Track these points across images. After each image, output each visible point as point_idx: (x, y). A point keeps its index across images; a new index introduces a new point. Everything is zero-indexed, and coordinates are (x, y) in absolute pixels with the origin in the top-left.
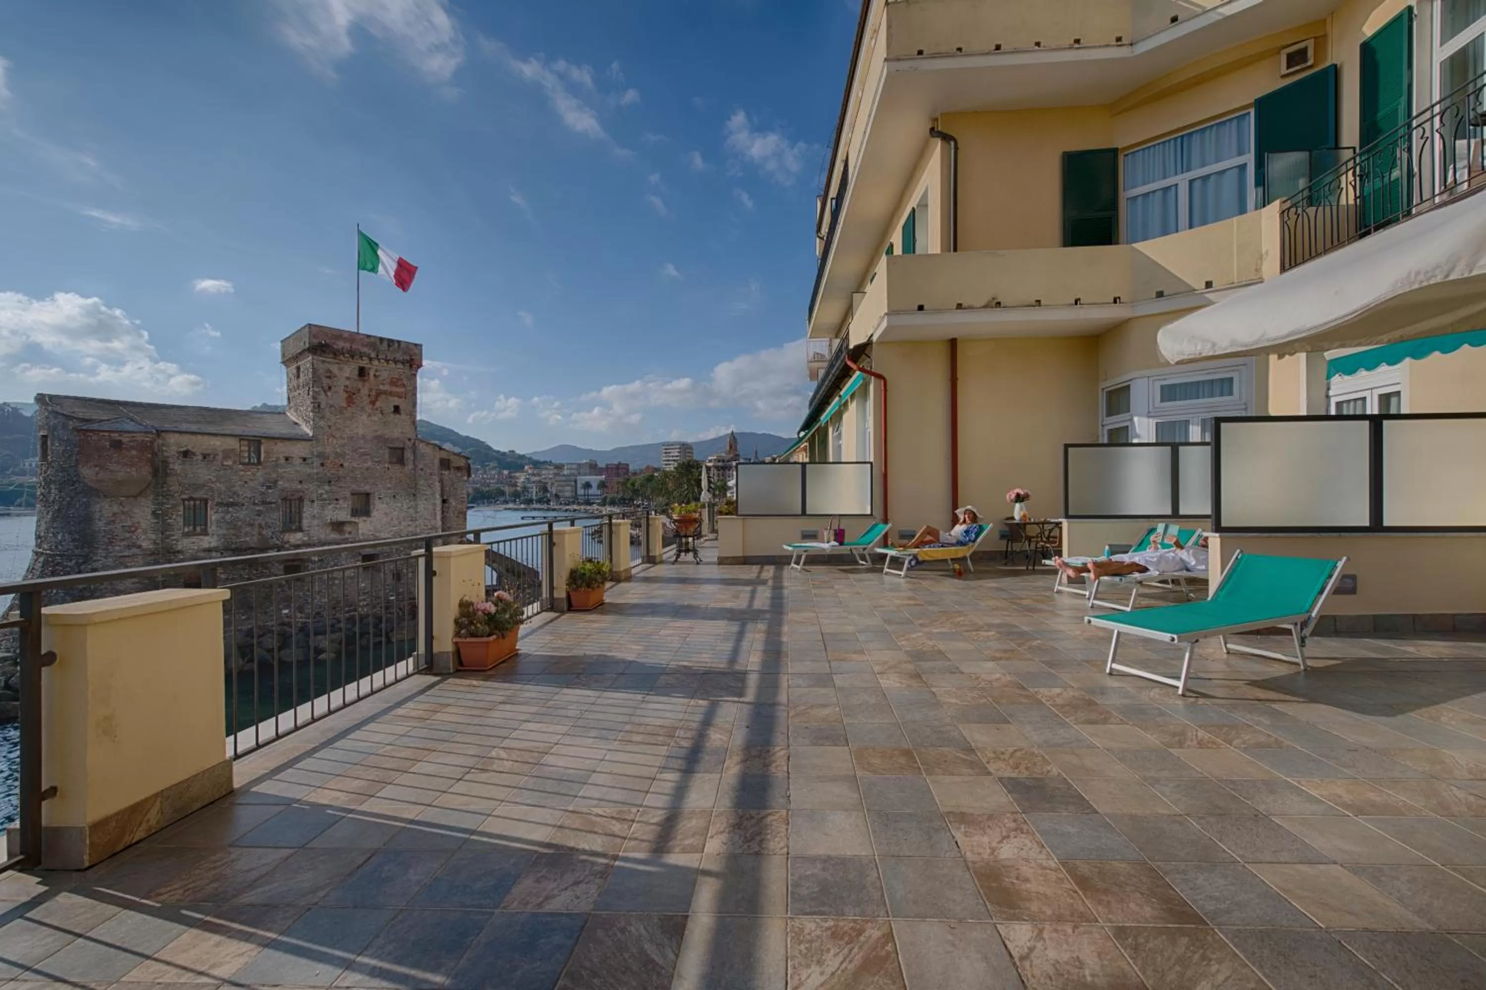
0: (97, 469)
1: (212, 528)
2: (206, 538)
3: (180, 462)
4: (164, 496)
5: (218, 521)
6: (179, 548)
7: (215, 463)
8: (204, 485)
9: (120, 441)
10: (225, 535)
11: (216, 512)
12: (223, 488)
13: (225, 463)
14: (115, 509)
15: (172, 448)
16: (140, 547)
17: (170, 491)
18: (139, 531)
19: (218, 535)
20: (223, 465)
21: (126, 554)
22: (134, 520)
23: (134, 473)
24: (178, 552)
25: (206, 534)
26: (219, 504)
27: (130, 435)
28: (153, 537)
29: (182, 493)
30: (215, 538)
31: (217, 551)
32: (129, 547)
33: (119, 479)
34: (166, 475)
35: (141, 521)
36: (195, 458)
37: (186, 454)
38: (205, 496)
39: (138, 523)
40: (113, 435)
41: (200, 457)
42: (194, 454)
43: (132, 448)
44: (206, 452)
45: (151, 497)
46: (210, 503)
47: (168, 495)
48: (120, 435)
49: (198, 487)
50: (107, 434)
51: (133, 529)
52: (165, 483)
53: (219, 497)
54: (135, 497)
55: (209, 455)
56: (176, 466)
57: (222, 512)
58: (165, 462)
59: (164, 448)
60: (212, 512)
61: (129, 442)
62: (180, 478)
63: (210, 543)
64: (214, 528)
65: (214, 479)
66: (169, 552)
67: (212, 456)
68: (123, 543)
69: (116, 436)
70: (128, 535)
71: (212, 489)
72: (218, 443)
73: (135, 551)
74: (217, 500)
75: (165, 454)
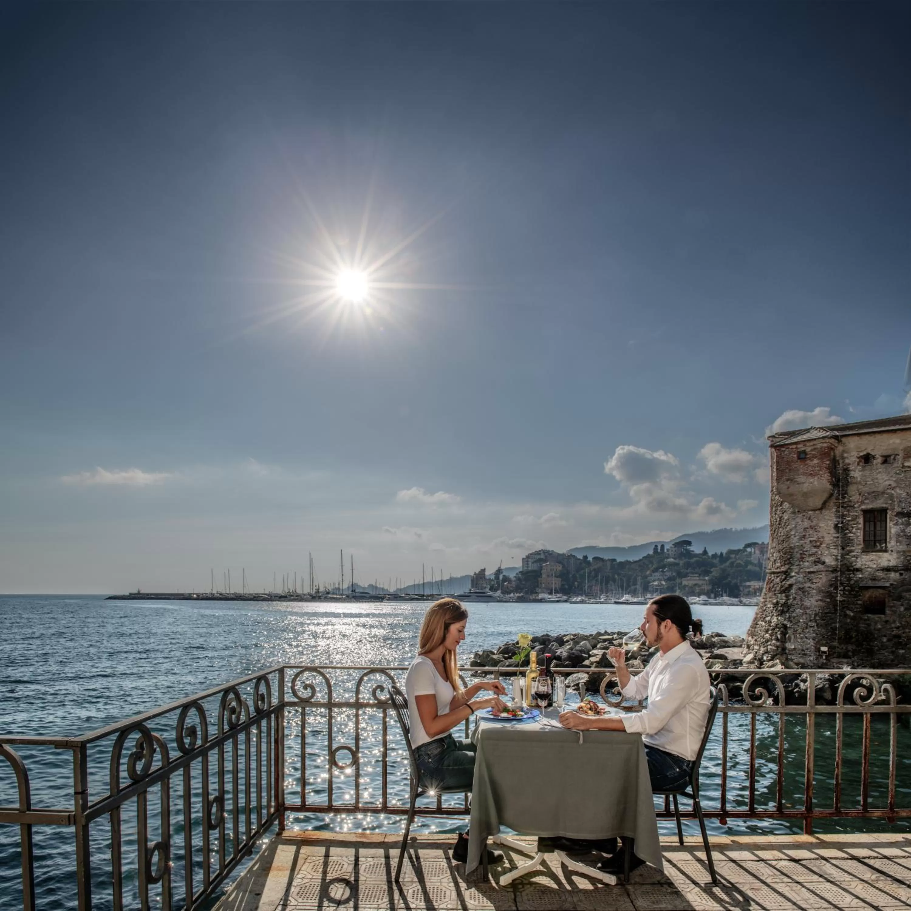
0: (789, 482)
1: (892, 544)
2: (886, 555)
3: (859, 467)
4: (845, 508)
5: (898, 535)
6: (858, 565)
7: (895, 465)
8: (883, 493)
9: (804, 452)
10: (904, 552)
11: (896, 524)
12: (904, 495)
13: (906, 464)
14: (806, 523)
15: (853, 454)
16: (824, 563)
17: (850, 501)
18: (824, 545)
19: (898, 552)
20: (903, 467)
21: (812, 570)
22: (820, 534)
23: (816, 483)
24: (858, 570)
25: (886, 551)
26: (900, 514)
27: (811, 444)
28: (835, 552)
29: (862, 503)
30: (895, 555)
31: (896, 571)
32: (816, 562)
33: (805, 490)
34: (847, 484)
35: (826, 535)
36: (875, 462)
37: (867, 459)
38: (884, 505)
39: (823, 537)
40: (799, 446)
41: (880, 460)
42: (874, 457)
43: (814, 457)
44: (885, 453)
45: (834, 510)
46: (889, 512)
47: (848, 506)
48: (805, 445)
49: (876, 495)
50: (794, 446)
51: (818, 544)
52: (846, 493)
53: (899, 506)
54: (821, 509)
55: (889, 456)
56: (856, 473)
57: (902, 524)
58: (846, 470)
59: (846, 455)
60: (892, 523)
61: (812, 450)
62: (860, 487)
63: (889, 561)
64: (893, 543)
65: (894, 485)
66: (849, 570)
67: (892, 457)
68: (811, 559)
69: (801, 447)
70: (814, 550)
71: (891, 497)
72: (898, 441)
73: (820, 567)
74: (897, 509)
75: (847, 461)
